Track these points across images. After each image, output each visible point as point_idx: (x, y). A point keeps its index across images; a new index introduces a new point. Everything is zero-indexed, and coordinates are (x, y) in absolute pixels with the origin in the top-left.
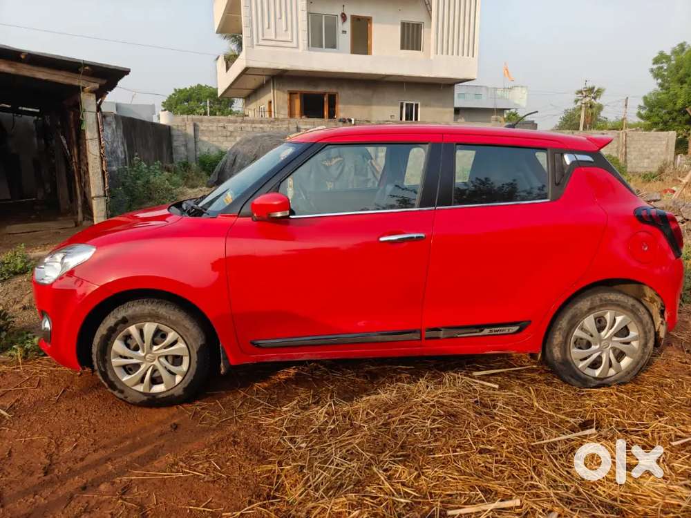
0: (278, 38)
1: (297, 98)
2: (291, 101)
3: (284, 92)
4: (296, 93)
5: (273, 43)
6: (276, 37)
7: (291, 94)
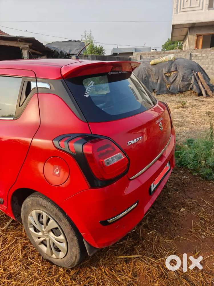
0: (192, 6)
1: (201, 38)
2: (197, 40)
3: (194, 35)
4: (201, 35)
5: (188, 9)
6: (190, 6)
7: (198, 36)
